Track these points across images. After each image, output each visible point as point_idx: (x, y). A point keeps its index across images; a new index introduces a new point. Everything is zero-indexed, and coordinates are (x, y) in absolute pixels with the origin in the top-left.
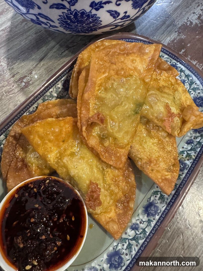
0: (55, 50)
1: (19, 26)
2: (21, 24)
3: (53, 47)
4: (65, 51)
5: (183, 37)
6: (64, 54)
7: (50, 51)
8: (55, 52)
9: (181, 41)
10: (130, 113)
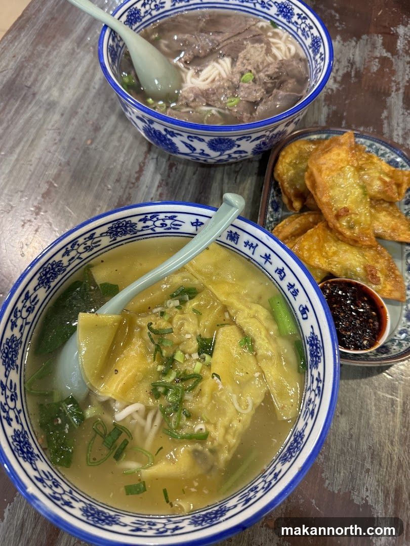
0: (226, 181)
1: (171, 174)
2: (172, 171)
3: (222, 179)
4: (236, 178)
5: (334, 108)
6: (238, 180)
7: (223, 184)
8: (228, 184)
9: (335, 113)
10: (361, 197)
